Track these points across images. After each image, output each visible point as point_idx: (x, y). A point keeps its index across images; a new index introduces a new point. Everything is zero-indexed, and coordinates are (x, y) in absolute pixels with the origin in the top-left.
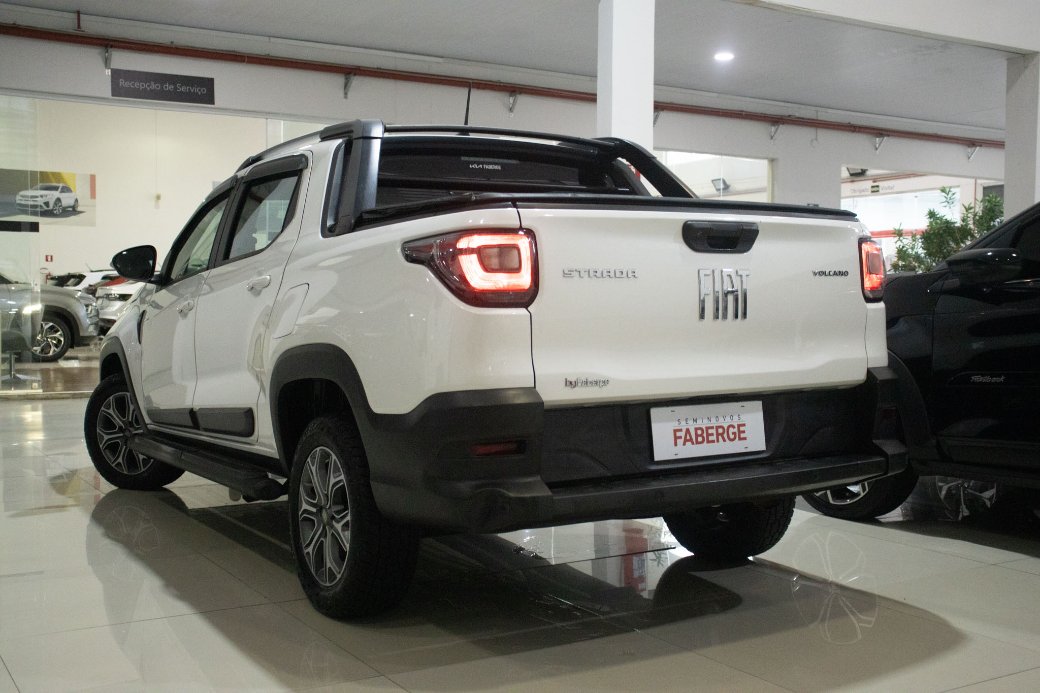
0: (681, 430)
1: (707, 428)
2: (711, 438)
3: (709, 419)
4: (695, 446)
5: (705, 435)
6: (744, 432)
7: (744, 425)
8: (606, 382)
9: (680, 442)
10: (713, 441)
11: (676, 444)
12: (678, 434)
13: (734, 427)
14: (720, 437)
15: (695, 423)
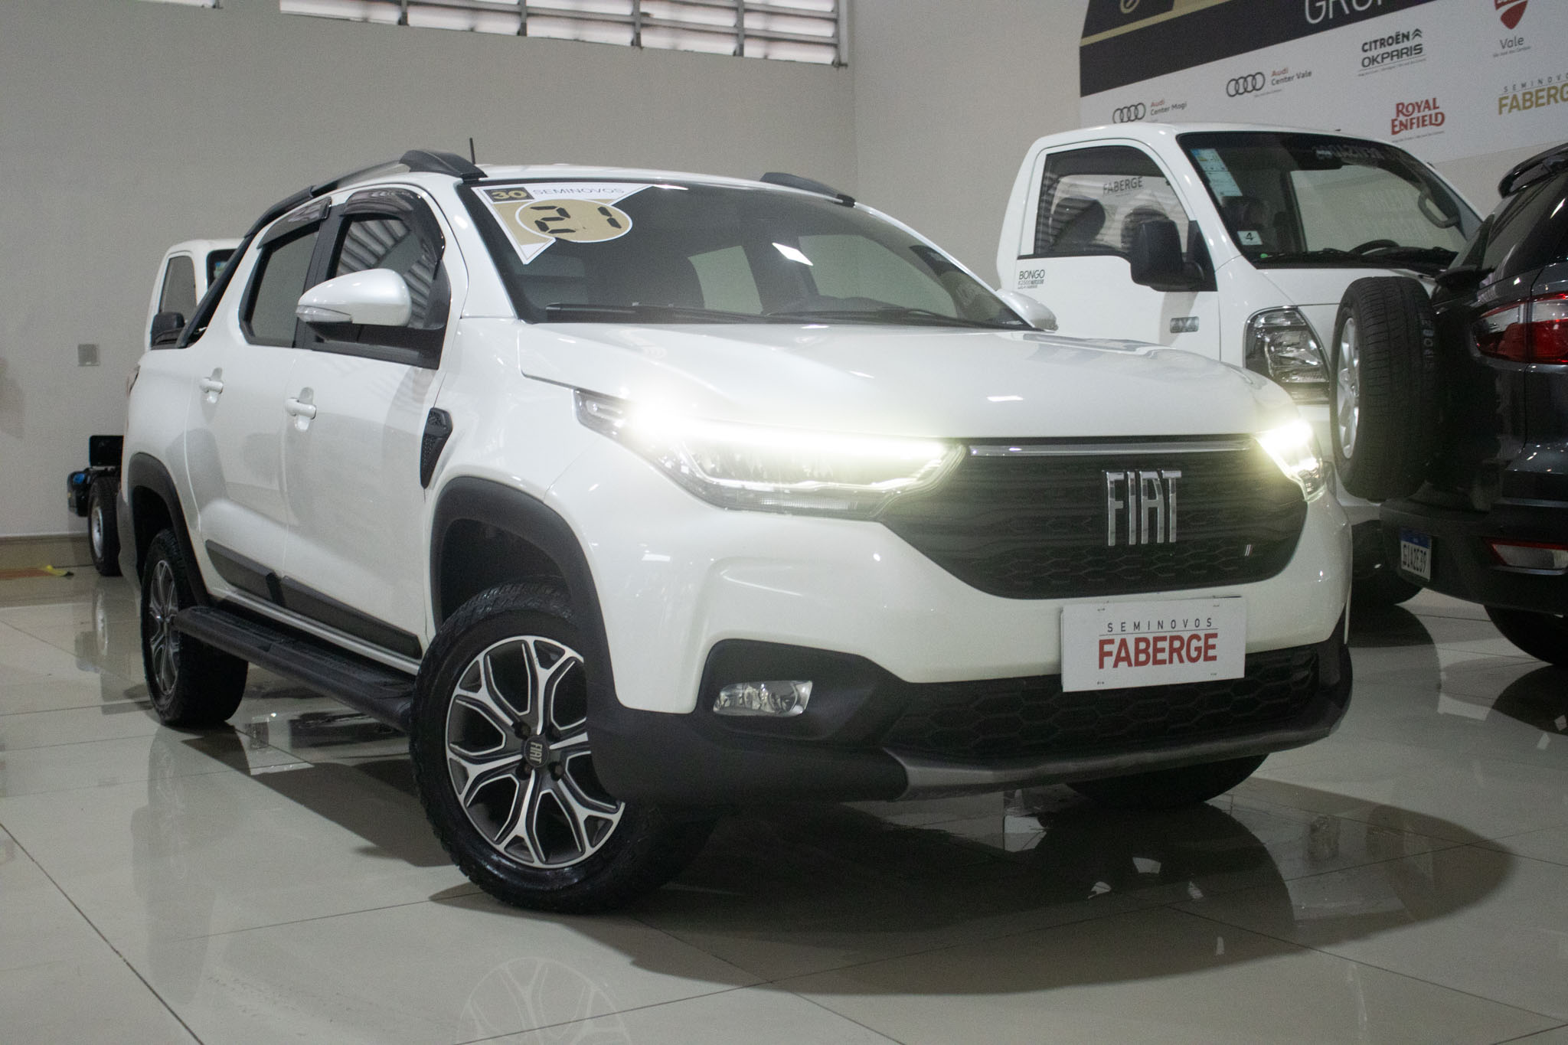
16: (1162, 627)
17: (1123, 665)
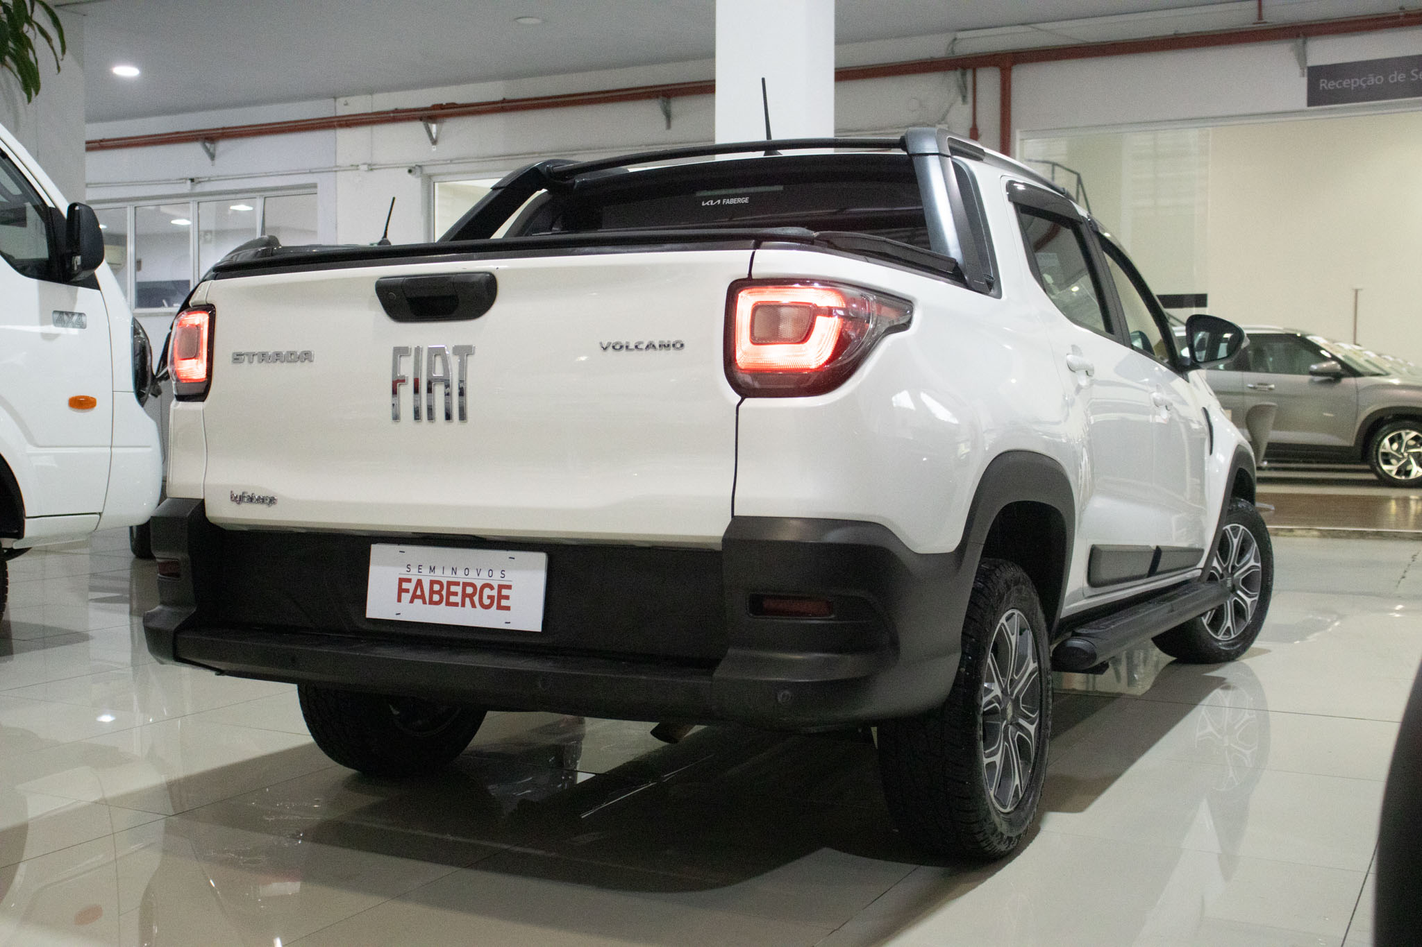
0: (409, 581)
1: (450, 584)
2: (453, 599)
3: (454, 570)
4: (428, 606)
5: (444, 593)
6: (507, 598)
7: (509, 587)
8: (272, 501)
9: (406, 597)
10: (456, 604)
11: (399, 600)
12: (405, 585)
13: (492, 588)
14: (467, 600)
15: (432, 574)
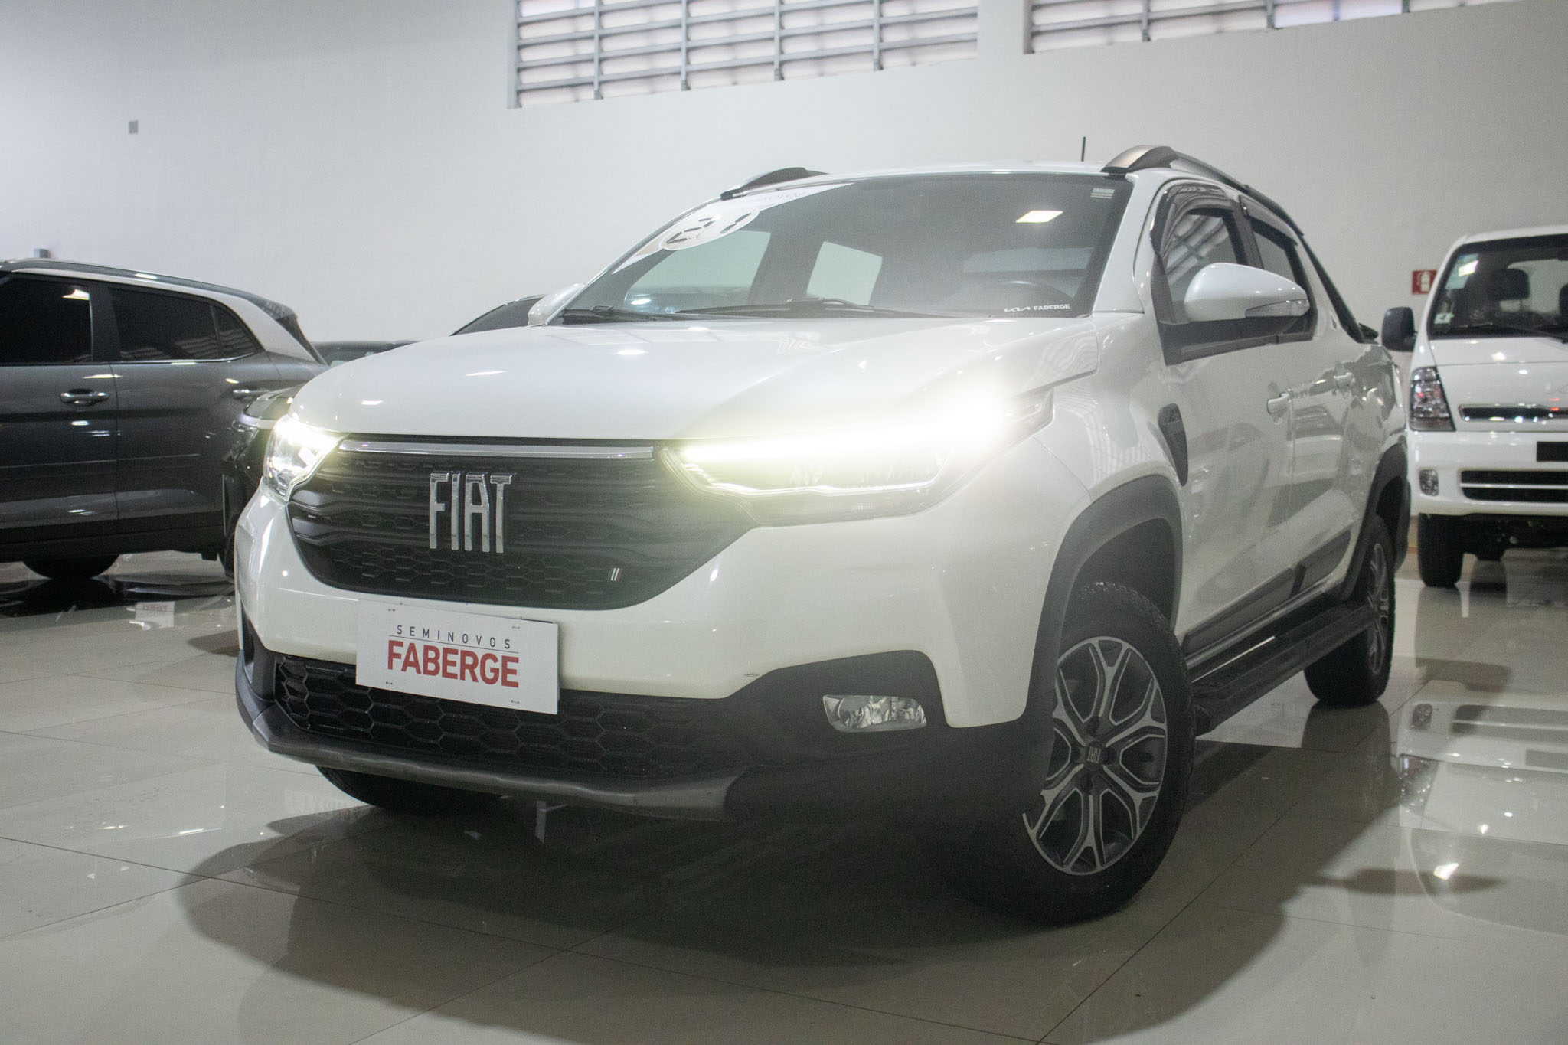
16: (452, 639)
17: (411, 670)
